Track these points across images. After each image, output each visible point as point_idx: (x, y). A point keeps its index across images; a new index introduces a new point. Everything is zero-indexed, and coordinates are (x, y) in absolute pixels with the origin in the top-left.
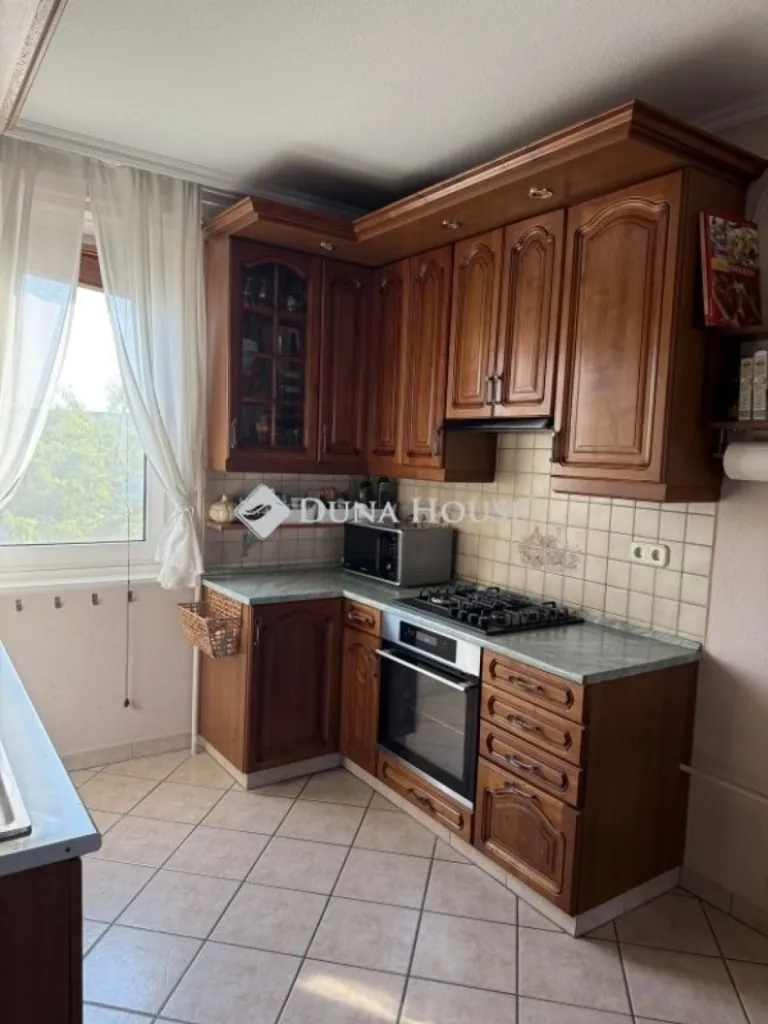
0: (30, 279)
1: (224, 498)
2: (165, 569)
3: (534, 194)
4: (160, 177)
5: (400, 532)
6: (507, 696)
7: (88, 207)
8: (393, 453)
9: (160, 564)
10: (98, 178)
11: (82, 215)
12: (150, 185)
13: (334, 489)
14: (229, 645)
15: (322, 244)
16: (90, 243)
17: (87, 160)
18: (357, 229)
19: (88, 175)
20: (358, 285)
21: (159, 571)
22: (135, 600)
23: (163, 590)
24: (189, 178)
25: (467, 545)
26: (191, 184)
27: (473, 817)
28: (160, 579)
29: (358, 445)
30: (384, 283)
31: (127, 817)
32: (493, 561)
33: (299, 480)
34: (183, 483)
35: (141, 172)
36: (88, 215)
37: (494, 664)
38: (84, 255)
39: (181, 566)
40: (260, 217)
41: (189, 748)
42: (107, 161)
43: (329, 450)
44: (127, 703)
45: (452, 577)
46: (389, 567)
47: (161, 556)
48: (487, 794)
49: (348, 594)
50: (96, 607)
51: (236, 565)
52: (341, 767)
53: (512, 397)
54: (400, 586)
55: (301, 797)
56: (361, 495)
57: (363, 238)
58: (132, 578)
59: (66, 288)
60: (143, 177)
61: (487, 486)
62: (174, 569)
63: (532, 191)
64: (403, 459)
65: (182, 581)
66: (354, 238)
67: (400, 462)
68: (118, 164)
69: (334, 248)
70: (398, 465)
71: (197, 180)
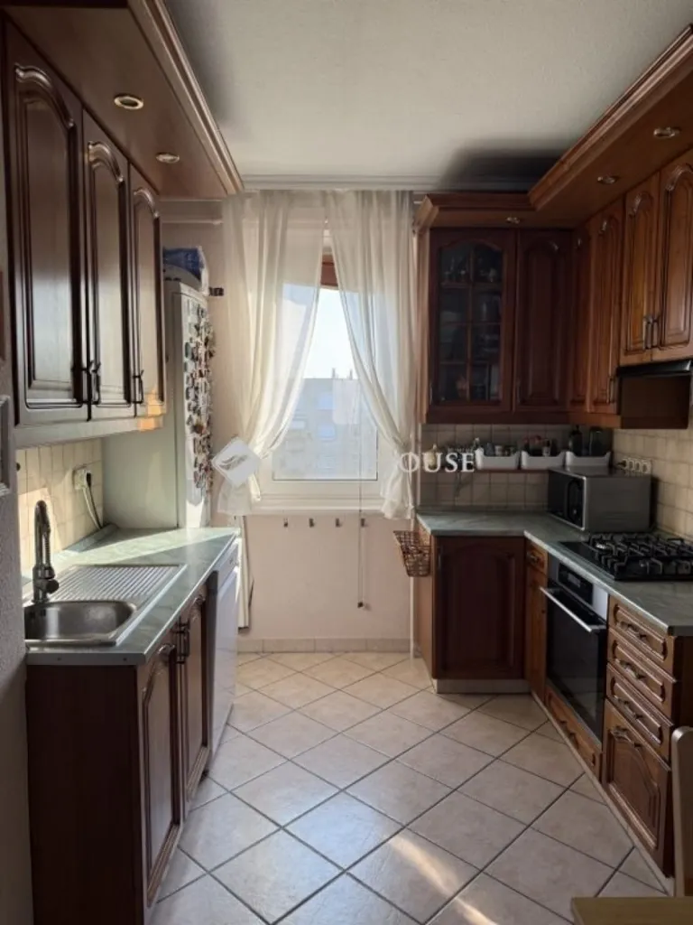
0: (287, 288)
1: (435, 447)
2: (386, 503)
3: (660, 135)
4: (379, 193)
5: (585, 478)
6: (627, 643)
7: (326, 227)
8: (583, 402)
9: (383, 499)
10: (332, 205)
11: (323, 233)
12: (370, 202)
13: (539, 438)
14: (421, 568)
15: (509, 219)
16: (328, 253)
17: (324, 194)
18: (532, 201)
19: (325, 203)
20: (556, 248)
21: (381, 504)
22: (367, 526)
23: (385, 519)
24: (401, 188)
25: (666, 494)
26: (403, 192)
27: (601, 756)
28: (383, 510)
29: (557, 396)
30: (579, 242)
31: (339, 692)
32: (687, 511)
33: (509, 430)
34: (399, 436)
35: (363, 192)
36: (327, 233)
37: (616, 609)
38: (324, 263)
39: (397, 501)
40: (441, 209)
41: (409, 651)
42: (339, 190)
43: (524, 402)
44: (361, 605)
45: (650, 526)
46: (575, 512)
47: (384, 493)
48: (610, 736)
49: (528, 535)
50: (338, 528)
51: (451, 503)
52: (530, 694)
53: (669, 340)
54: (586, 531)
55: (479, 709)
56: (570, 444)
57: (540, 207)
58: (363, 508)
59: (312, 290)
60: (365, 196)
61: (684, 433)
62: (392, 504)
63: (656, 133)
64: (590, 408)
65: (399, 513)
66: (534, 209)
67: (588, 410)
68: (346, 189)
69: (521, 220)
70: (586, 413)
71: (408, 188)
